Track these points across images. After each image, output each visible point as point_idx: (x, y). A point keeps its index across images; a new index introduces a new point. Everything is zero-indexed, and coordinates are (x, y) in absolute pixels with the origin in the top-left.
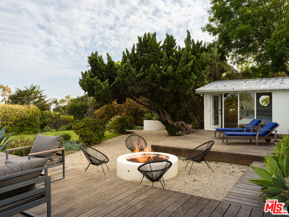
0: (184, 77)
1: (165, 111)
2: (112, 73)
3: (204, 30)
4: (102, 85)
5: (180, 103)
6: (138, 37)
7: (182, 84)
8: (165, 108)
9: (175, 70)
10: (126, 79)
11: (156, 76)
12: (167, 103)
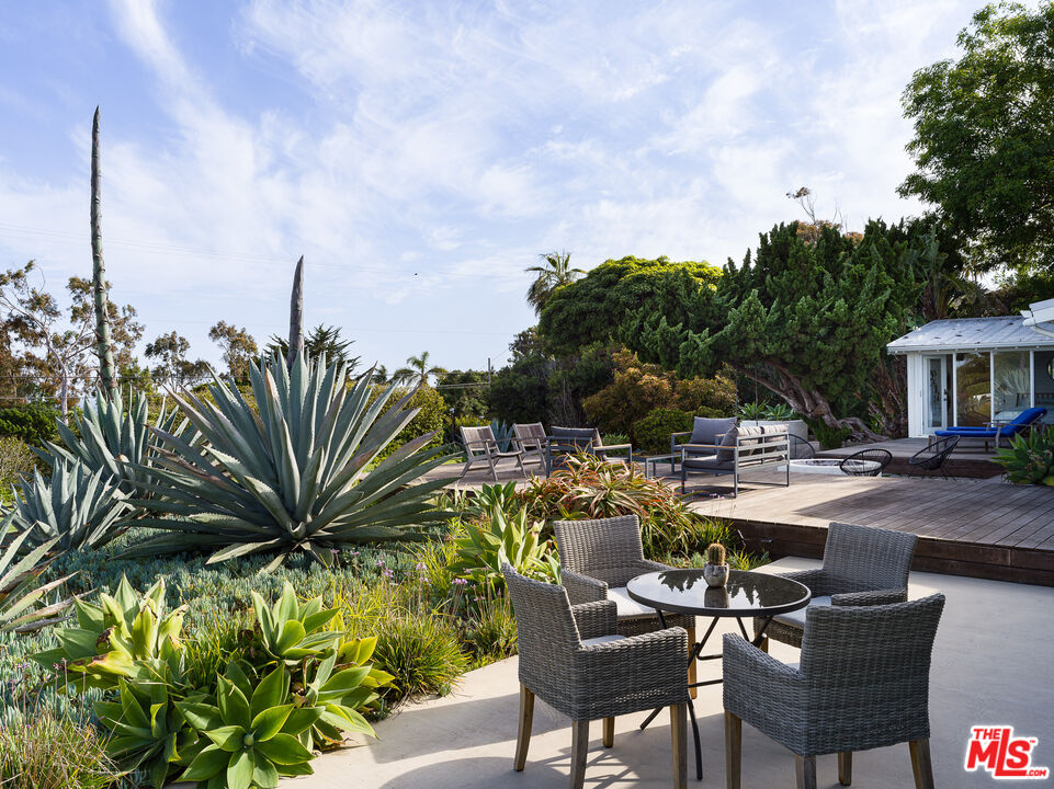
0: (871, 322)
1: (817, 394)
2: (710, 314)
3: (903, 192)
4: (698, 340)
5: (853, 376)
6: (760, 234)
7: (864, 336)
8: (819, 388)
9: (851, 308)
10: (749, 328)
11: (810, 320)
12: (826, 375)
